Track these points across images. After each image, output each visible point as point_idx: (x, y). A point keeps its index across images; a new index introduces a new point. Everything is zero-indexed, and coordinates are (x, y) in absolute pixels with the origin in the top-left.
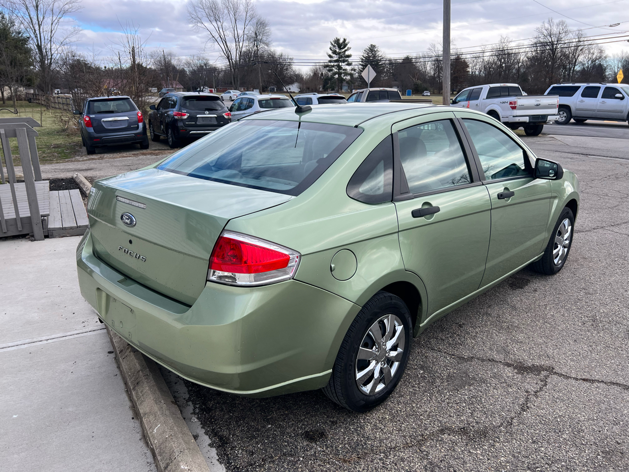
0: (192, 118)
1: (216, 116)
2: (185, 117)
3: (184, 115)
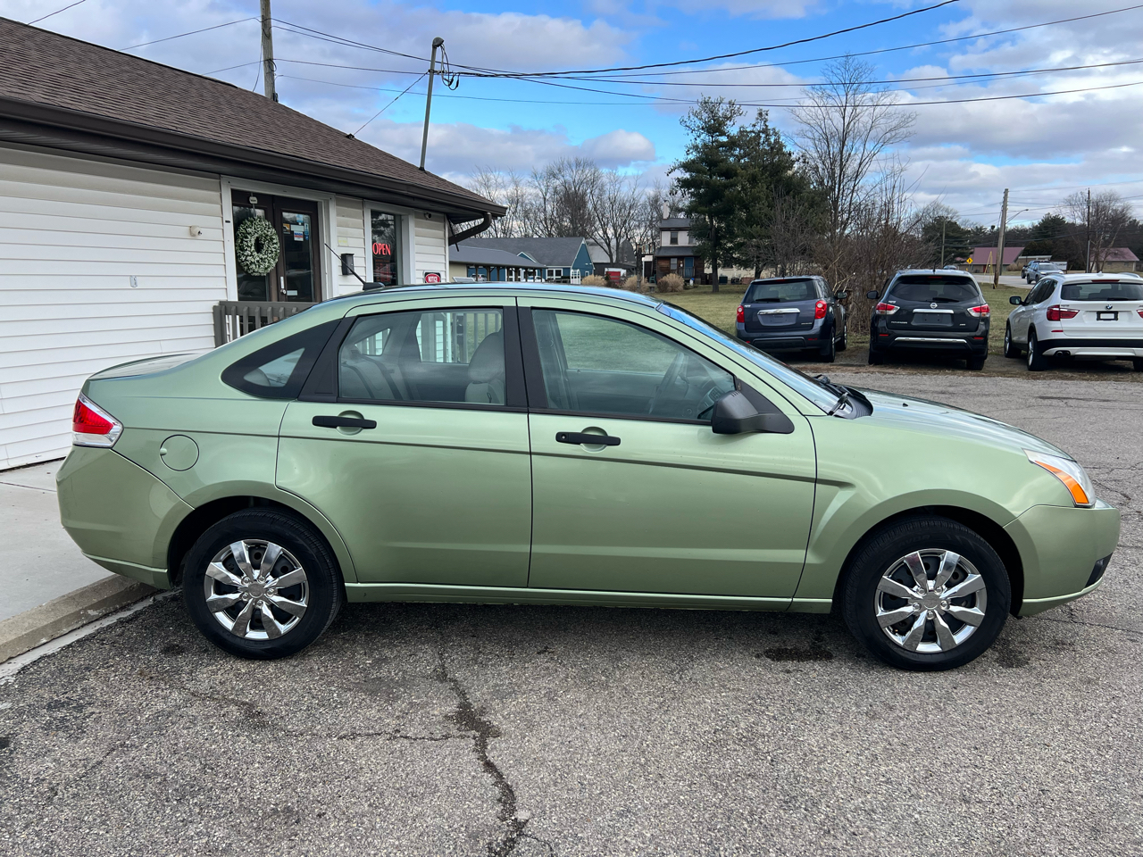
0: (905, 314)
1: (952, 312)
2: (892, 312)
3: (891, 309)
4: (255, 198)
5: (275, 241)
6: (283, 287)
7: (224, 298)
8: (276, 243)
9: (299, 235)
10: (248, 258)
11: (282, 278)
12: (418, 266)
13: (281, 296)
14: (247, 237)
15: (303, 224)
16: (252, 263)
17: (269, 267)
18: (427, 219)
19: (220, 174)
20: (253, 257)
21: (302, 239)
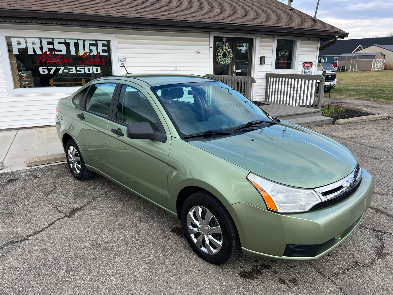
4: (225, 39)
5: (231, 53)
6: (234, 69)
7: (208, 73)
8: (231, 54)
9: (244, 51)
10: (219, 60)
11: (234, 66)
12: (300, 60)
13: (233, 72)
14: (219, 53)
15: (246, 46)
16: (220, 61)
17: (227, 62)
18: (307, 41)
19: (210, 32)
20: (221, 59)
21: (245, 52)
